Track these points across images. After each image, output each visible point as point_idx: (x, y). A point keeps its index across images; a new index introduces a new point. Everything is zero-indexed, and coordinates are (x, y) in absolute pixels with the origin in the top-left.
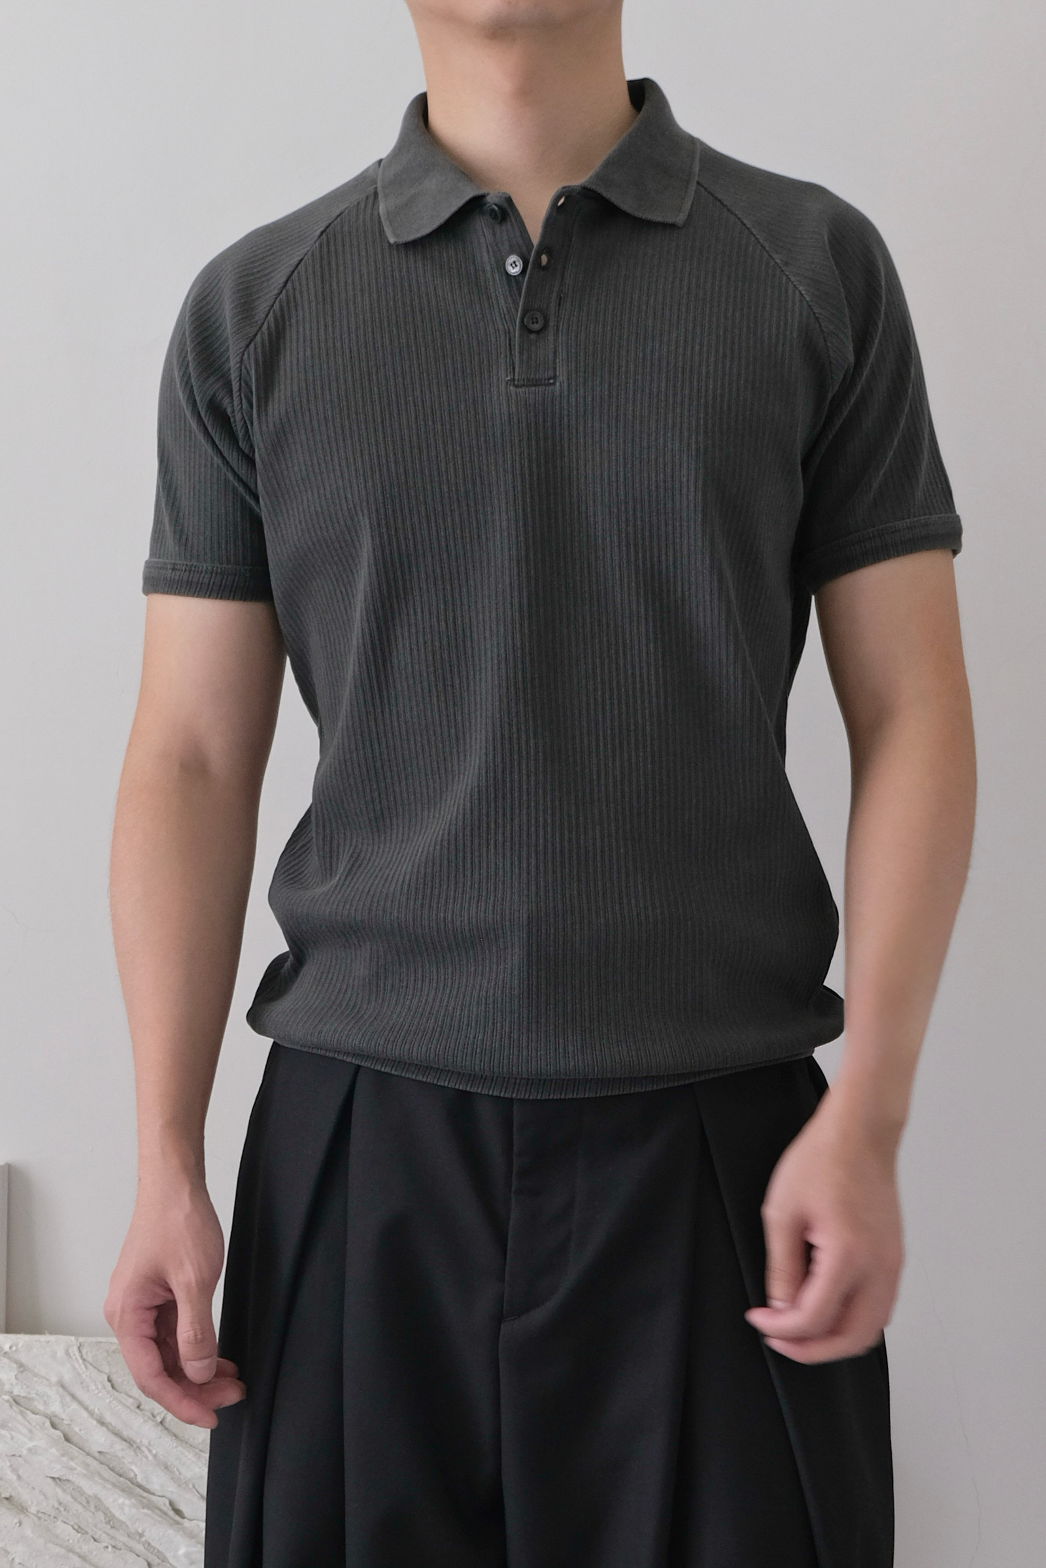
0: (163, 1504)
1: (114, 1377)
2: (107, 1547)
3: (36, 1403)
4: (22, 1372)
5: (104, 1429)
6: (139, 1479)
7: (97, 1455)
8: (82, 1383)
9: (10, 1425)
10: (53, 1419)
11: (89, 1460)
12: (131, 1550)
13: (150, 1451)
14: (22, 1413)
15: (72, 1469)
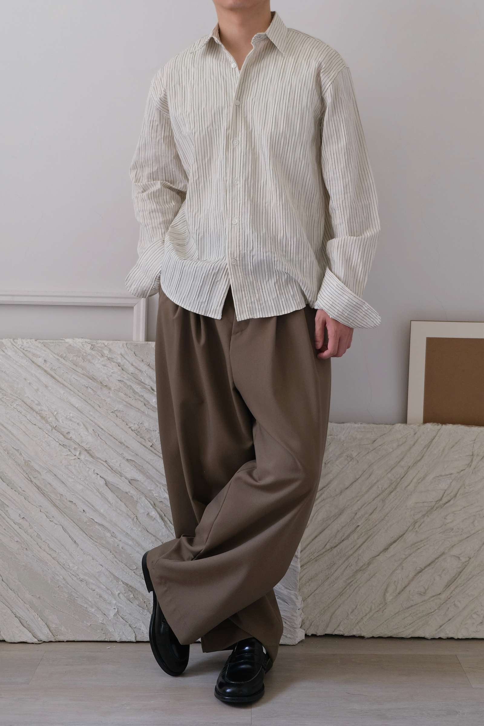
0: (149, 387)
1: (136, 353)
2: (133, 399)
3: (114, 360)
4: (110, 351)
5: (133, 367)
6: (142, 380)
7: (131, 374)
8: (127, 354)
9: (107, 365)
10: (119, 364)
11: (129, 375)
12: (139, 400)
13: (145, 373)
14: (110, 362)
15: (124, 378)
